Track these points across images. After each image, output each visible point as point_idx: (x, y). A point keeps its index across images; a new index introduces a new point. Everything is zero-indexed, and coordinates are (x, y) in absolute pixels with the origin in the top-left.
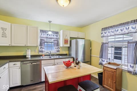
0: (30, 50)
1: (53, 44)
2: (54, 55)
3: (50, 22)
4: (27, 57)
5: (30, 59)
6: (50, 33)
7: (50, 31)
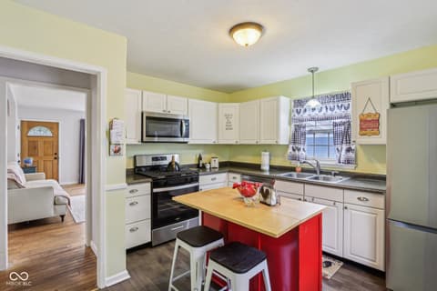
0: (267, 153)
1: (331, 135)
2: (330, 174)
3: (312, 71)
4: (263, 168)
5: (268, 174)
6: (313, 103)
7: (313, 97)
